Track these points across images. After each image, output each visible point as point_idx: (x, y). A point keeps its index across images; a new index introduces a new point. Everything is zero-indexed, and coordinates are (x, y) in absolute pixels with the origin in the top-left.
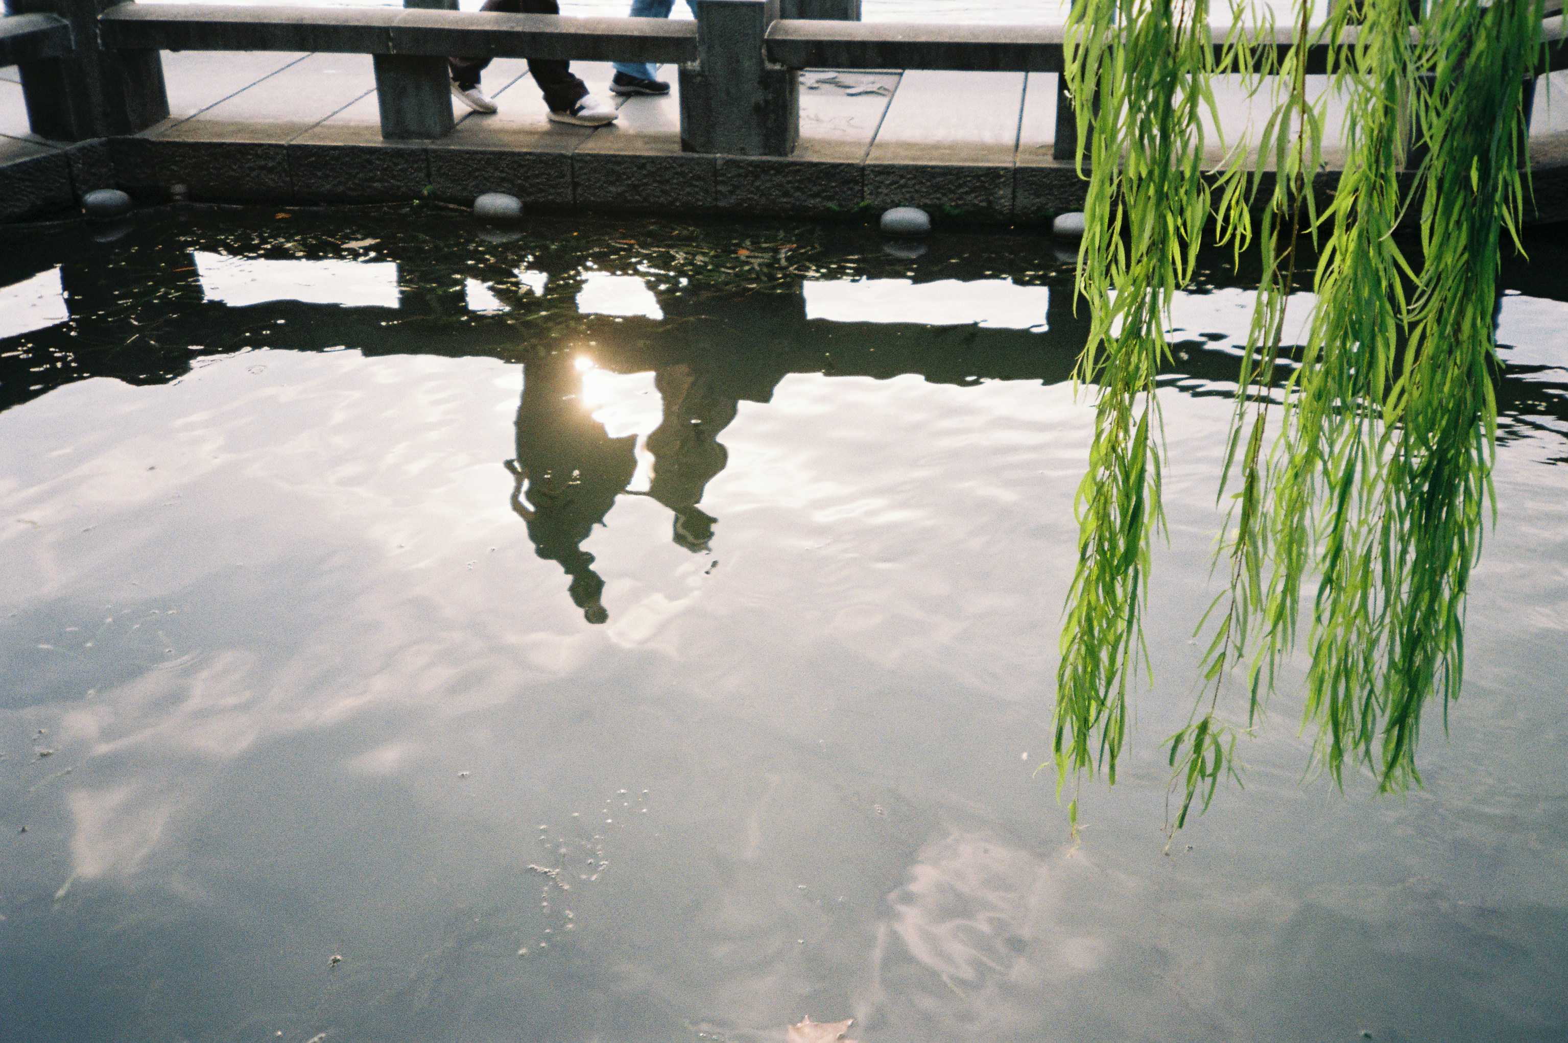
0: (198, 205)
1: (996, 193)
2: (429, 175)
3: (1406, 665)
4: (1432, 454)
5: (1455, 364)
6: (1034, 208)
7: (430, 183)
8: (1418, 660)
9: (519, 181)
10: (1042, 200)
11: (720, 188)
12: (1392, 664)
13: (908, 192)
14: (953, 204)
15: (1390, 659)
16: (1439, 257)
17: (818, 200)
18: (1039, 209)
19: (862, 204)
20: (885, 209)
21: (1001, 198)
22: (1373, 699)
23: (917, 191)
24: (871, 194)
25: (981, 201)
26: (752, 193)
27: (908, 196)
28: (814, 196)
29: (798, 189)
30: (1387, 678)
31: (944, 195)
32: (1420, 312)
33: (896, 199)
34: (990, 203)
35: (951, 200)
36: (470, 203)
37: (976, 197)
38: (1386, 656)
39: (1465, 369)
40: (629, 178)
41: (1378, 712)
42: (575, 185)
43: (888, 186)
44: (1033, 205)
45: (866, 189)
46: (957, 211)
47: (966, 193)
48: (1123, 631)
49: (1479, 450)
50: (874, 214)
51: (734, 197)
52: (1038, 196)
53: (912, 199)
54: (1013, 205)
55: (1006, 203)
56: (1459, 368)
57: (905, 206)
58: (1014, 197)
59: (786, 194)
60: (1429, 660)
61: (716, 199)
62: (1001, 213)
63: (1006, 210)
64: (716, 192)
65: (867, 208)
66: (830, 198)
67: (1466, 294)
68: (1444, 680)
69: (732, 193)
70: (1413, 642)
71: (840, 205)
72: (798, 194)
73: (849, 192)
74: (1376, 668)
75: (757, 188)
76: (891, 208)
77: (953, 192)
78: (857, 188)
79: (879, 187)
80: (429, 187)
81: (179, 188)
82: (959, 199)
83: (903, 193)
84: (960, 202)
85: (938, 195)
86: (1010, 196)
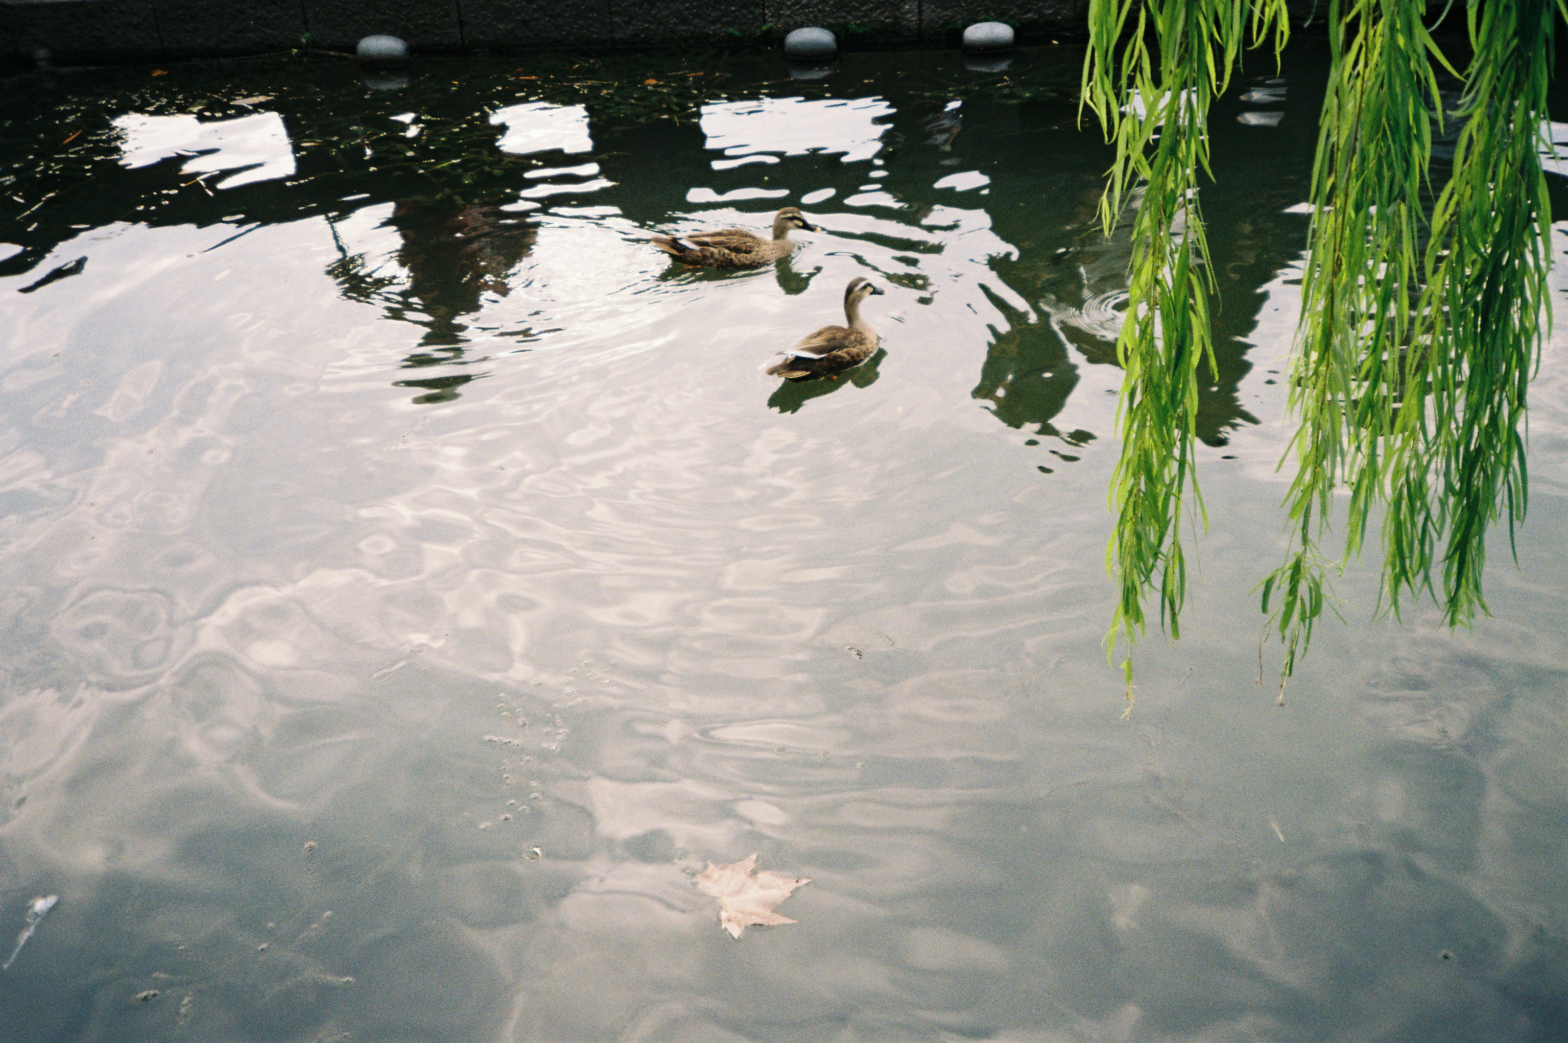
0: (64, 70)
1: (901, 8)
2: (306, 22)
3: (1465, 487)
4: (1485, 261)
5: (1507, 161)
6: (941, 22)
7: (308, 31)
8: (1478, 481)
9: (403, 23)
10: (949, 13)
11: (617, 19)
12: (1449, 487)
13: (812, 12)
14: (858, 22)
15: (1446, 482)
16: (1488, 46)
17: (719, 26)
18: (947, 23)
19: (764, 28)
20: (788, 32)
21: (908, 12)
22: (1429, 524)
23: (820, 11)
24: (772, 16)
25: (887, 18)
26: (649, 22)
27: (811, 16)
28: (714, 22)
29: (697, 15)
30: (1443, 503)
31: (849, 13)
32: (1468, 107)
33: (799, 19)
34: (896, 18)
35: (856, 18)
36: (353, 49)
37: (881, 14)
38: (1442, 479)
39: (1518, 164)
40: (518, 14)
41: (1435, 535)
42: (462, 24)
43: (789, 7)
44: (940, 18)
45: (767, 11)
46: (861, 30)
47: (871, 10)
48: (1175, 476)
49: (1535, 252)
50: (777, 38)
51: (631, 27)
52: (945, 9)
53: (817, 20)
54: (920, 19)
55: (912, 18)
56: (1511, 166)
57: (808, 26)
58: (920, 12)
59: (684, 22)
60: (1490, 480)
61: (612, 31)
62: (908, 28)
63: (913, 25)
64: (611, 24)
65: (769, 32)
66: (730, 24)
67: (1518, 85)
68: (1506, 502)
69: (627, 23)
70: (1472, 461)
71: (741, 30)
72: (696, 20)
73: (750, 16)
74: (1431, 493)
75: (654, 17)
76: (794, 29)
77: (856, 9)
78: (758, 11)
79: (781, 9)
80: (307, 35)
81: (42, 53)
82: (864, 16)
83: (805, 14)
84: (866, 20)
85: (843, 14)
86: (916, 11)
